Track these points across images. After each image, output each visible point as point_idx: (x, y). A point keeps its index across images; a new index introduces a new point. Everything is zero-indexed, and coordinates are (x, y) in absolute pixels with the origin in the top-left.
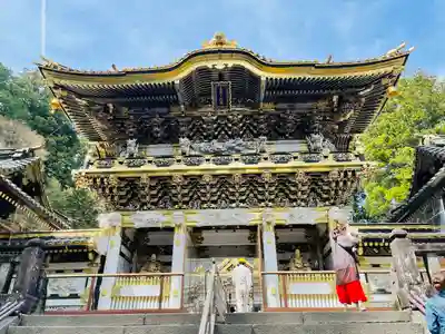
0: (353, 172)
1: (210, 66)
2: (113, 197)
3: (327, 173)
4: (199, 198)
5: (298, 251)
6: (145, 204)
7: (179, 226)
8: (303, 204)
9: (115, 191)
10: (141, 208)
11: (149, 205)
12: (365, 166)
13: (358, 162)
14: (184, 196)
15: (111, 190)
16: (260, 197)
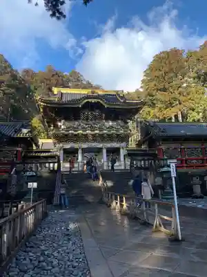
3: (121, 134)
7: (80, 148)
8: (114, 142)
11: (71, 142)
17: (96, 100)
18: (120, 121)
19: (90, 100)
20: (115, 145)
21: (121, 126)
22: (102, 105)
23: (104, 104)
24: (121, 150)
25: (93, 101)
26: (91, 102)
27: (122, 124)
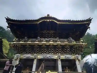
0: (81, 46)
1: (46, 20)
2: (19, 50)
3: (74, 46)
4: (41, 51)
5: (67, 68)
6: (27, 52)
7: (35, 58)
8: (68, 54)
9: (20, 48)
10: (26, 53)
11: (28, 53)
12: (84, 44)
13: (82, 43)
14: (37, 50)
15: (18, 48)
16: (57, 52)
20: (70, 57)
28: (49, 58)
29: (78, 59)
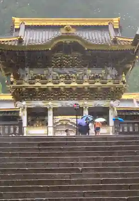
0: (119, 88)
3: (109, 88)
7: (50, 108)
14: (52, 95)
16: (83, 96)
17: (73, 40)
18: (109, 69)
19: (63, 40)
20: (102, 103)
21: (111, 76)
22: (81, 46)
23: (84, 46)
24: (110, 112)
25: (68, 41)
26: (66, 43)
27: (114, 72)
28: (71, 106)
29: (112, 107)
